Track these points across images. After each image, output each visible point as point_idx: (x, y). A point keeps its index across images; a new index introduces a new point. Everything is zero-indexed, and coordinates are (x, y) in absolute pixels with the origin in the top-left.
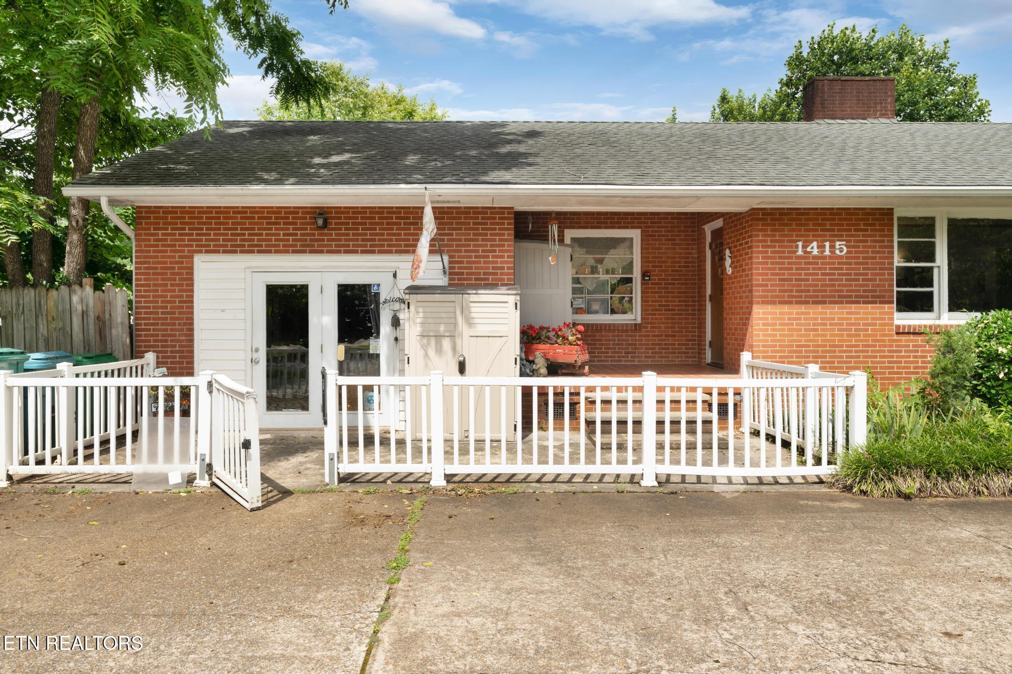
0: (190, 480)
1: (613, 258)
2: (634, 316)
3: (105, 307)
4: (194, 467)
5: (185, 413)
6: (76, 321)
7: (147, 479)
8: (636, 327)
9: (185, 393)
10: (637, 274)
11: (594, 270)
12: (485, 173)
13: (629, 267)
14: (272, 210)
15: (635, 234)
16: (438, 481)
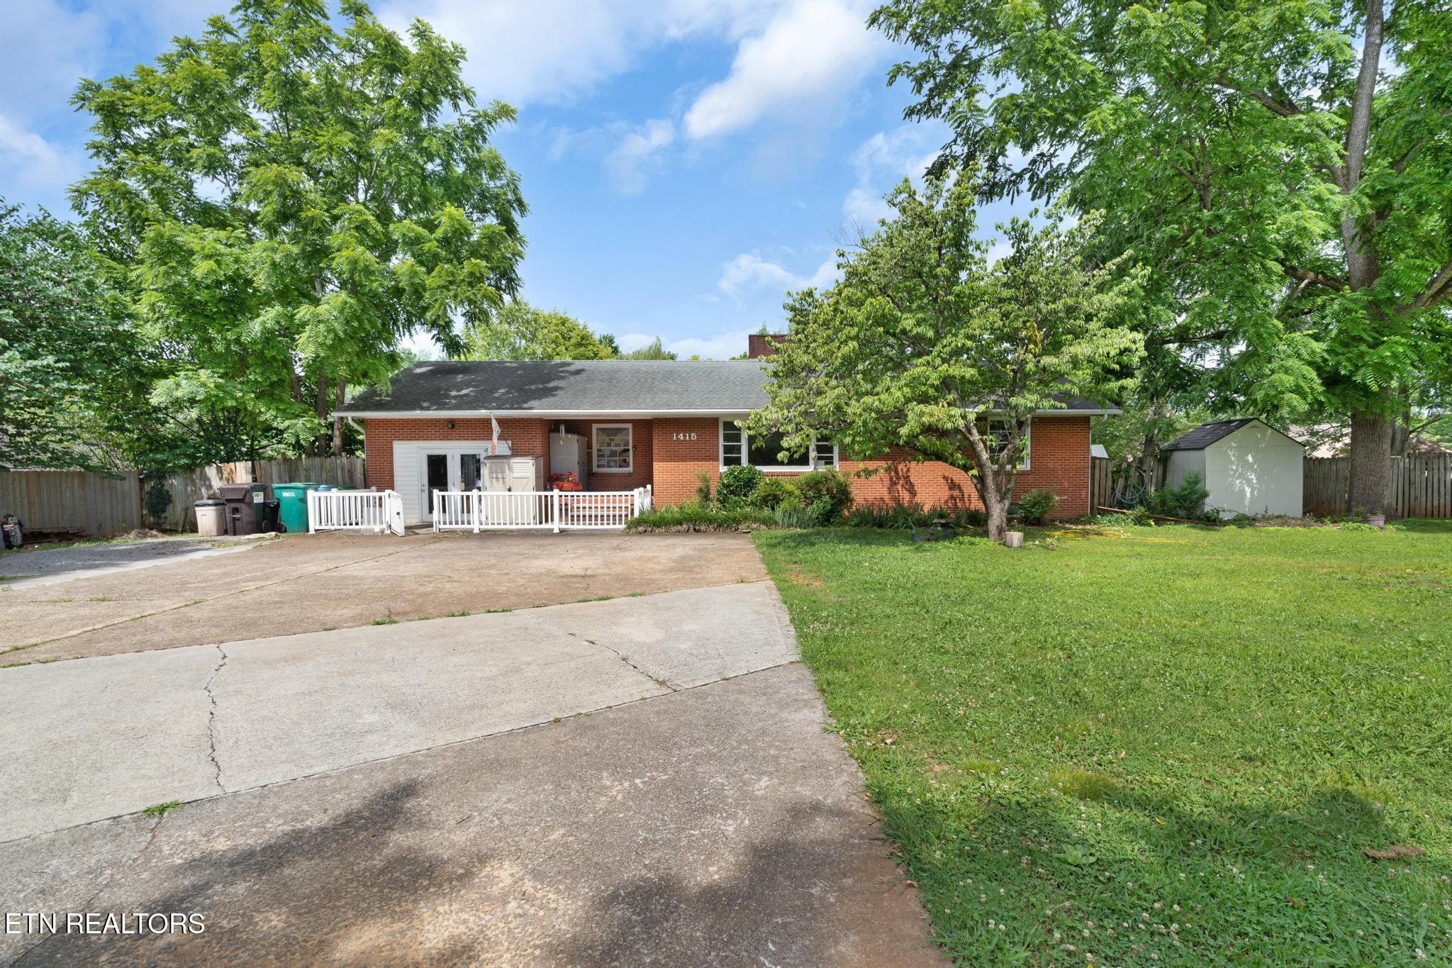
0: (382, 531)
1: (618, 439)
2: (630, 469)
3: (352, 465)
4: (385, 526)
5: (380, 505)
6: (339, 472)
7: (366, 530)
8: (629, 475)
9: (380, 498)
10: (631, 447)
11: (609, 445)
12: (526, 402)
13: (627, 444)
14: (428, 420)
15: (630, 426)
16: (476, 531)
